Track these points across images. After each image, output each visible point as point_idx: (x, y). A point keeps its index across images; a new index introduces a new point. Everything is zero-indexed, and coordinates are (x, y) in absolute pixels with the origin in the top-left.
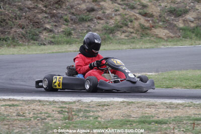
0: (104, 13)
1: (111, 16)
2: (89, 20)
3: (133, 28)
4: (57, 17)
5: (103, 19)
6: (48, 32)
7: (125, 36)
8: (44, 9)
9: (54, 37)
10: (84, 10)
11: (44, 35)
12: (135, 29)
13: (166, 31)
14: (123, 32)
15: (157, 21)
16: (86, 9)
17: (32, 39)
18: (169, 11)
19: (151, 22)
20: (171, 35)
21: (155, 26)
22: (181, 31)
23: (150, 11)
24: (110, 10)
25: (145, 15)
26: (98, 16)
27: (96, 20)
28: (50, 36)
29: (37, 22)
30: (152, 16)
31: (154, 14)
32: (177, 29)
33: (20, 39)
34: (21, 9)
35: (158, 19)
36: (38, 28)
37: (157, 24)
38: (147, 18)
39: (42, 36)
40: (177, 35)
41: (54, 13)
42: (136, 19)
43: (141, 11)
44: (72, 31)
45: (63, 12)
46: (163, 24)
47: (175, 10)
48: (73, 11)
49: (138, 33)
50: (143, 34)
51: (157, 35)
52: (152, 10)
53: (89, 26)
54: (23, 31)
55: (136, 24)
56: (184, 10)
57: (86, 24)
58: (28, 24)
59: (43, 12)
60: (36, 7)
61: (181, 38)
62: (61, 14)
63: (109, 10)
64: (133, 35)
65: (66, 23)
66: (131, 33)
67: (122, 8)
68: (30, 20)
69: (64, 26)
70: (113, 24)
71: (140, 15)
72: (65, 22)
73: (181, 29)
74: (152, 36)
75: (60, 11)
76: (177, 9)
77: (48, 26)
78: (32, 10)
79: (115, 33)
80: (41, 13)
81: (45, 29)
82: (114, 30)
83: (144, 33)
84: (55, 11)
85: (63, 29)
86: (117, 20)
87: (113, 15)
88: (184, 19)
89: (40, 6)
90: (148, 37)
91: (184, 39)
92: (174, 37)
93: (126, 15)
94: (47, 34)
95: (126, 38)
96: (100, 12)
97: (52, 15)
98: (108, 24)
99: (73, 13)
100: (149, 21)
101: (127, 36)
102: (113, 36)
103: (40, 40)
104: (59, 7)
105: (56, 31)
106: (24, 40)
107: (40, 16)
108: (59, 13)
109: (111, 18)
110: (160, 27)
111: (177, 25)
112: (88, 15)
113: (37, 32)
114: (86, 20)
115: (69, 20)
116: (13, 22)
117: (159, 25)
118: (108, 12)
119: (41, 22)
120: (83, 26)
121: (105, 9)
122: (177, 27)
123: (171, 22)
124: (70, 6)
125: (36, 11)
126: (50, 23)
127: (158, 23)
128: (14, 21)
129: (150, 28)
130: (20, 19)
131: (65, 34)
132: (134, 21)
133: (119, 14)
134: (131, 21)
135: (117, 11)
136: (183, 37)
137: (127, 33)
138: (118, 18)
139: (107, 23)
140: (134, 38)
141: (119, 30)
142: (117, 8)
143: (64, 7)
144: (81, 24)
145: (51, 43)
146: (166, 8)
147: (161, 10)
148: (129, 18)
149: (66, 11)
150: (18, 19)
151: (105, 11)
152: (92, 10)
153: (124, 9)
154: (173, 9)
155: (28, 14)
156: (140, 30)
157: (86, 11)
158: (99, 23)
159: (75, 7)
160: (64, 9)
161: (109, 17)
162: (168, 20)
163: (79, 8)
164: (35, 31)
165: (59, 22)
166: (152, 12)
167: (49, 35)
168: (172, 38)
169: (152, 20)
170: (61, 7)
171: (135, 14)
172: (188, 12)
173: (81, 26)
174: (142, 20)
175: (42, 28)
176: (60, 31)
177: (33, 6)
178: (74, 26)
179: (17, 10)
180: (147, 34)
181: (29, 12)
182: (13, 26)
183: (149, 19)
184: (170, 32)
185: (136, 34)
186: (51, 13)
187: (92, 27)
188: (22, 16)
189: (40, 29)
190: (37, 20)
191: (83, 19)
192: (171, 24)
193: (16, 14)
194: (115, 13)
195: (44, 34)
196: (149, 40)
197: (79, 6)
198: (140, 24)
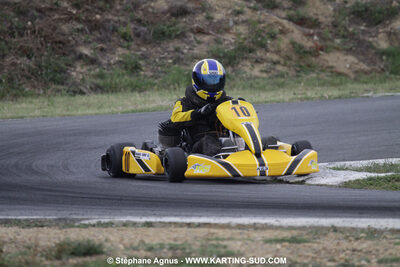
0: (209, 18)
1: (225, 26)
2: (177, 36)
3: (278, 52)
4: (105, 29)
5: (208, 34)
6: (86, 65)
7: (262, 71)
8: (74, 12)
9: (101, 76)
10: (164, 13)
11: (78, 72)
12: (283, 54)
13: (351, 59)
14: (257, 62)
15: (330, 35)
16: (168, 11)
17: (53, 80)
18: (353, 13)
19: (316, 38)
20: (364, 66)
21: (327, 47)
22: (384, 58)
23: (311, 14)
24: (224, 11)
25: (301, 22)
26: (195, 25)
27: (192, 35)
28: (92, 72)
29: (60, 42)
30: (316, 24)
31: (321, 19)
32: (376, 54)
33: (24, 80)
34: (21, 12)
35: (331, 32)
36: (64, 54)
37: (329, 43)
38: (307, 30)
39: (74, 74)
40: (376, 67)
41: (97, 21)
42: (283, 32)
43: (292, 12)
44: (141, 62)
45: (116, 18)
46: (344, 43)
47: (367, 10)
48: (140, 15)
49: (288, 63)
50: (301, 66)
51: (332, 67)
52: (315, 11)
53: (177, 50)
54: (31, 63)
55: (284, 43)
56: (387, 9)
57: (172, 45)
58: (40, 46)
59: (71, 18)
60: (55, 7)
61: (387, 73)
62: (112, 23)
63: (220, 12)
64: (279, 68)
65: (126, 44)
66: (274, 63)
67: (250, 8)
68: (45, 37)
69: (120, 51)
70: (231, 43)
71: (291, 23)
72: (122, 40)
73: (383, 53)
74: (323, 71)
75: (110, 17)
76: (372, 8)
77: (86, 51)
78: (47, 13)
79: (238, 63)
80: (66, 21)
81: (81, 57)
82: (235, 58)
83: (302, 64)
84: (98, 16)
85: (119, 56)
86: (240, 34)
87: (231, 23)
88: (388, 29)
89: (65, 4)
90: (313, 71)
91: (392, 76)
92: (370, 72)
93: (260, 22)
94: (85, 69)
95: (265, 75)
96: (201, 17)
97: (93, 24)
98: (220, 43)
99: (139, 21)
100: (311, 35)
101: (266, 72)
102: (233, 71)
103: (70, 81)
104: (108, 6)
105: (105, 62)
106: (36, 83)
107: (65, 28)
108: (109, 21)
109: (227, 30)
110: (337, 49)
111: (375, 44)
112: (174, 24)
113: (63, 66)
114: (170, 36)
115: (133, 37)
116: (6, 43)
117: (336, 45)
118: (218, 16)
119: (69, 42)
120: (165, 50)
121: (211, 9)
122: (374, 48)
123: (361, 37)
124: (133, 3)
125: (57, 16)
126: (90, 42)
127: (332, 40)
128: (7, 39)
129: (315, 52)
130: (21, 35)
131: (126, 68)
132: (278, 36)
133: (243, 22)
134: (273, 37)
135: (239, 13)
136: (391, 73)
137: (265, 64)
138: (242, 29)
139: (217, 41)
140: (282, 76)
141: (246, 58)
142: (237, 8)
143: (118, 7)
144: (159, 44)
145: (97, 89)
146: (348, 5)
147: (335, 10)
148: (267, 30)
149: (123, 15)
150: (16, 34)
151: (211, 15)
152: (182, 12)
153: (255, 9)
154: (363, 9)
155: (39, 23)
156: (294, 57)
157: (168, 15)
158: (199, 43)
159: (143, 6)
160: (117, 11)
161: (222, 28)
162: (353, 34)
163: (152, 8)
164: (59, 62)
165: (110, 41)
166: (316, 14)
167: (89, 70)
168: (366, 73)
169: (319, 35)
170: (111, 7)
171: (280, 20)
172: (397, 13)
173: (159, 49)
174: (297, 34)
175: (73, 56)
176: (112, 62)
177: (48, 6)
178: (144, 49)
179: (12, 14)
180: (309, 66)
181: (41, 18)
182: (6, 52)
183: (312, 31)
184: (360, 60)
185: (285, 65)
186: (90, 21)
187: (185, 51)
188: (25, 28)
189: (70, 58)
190: (61, 38)
191: (163, 33)
192: (360, 43)
193: (12, 24)
194: (237, 18)
195: (78, 69)
196: (318, 79)
197: (152, 4)
198: (293, 43)
